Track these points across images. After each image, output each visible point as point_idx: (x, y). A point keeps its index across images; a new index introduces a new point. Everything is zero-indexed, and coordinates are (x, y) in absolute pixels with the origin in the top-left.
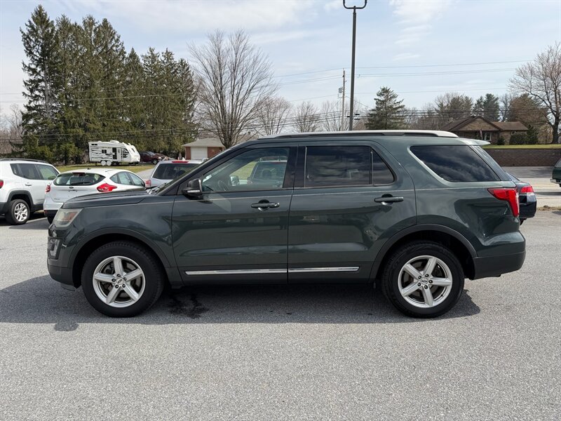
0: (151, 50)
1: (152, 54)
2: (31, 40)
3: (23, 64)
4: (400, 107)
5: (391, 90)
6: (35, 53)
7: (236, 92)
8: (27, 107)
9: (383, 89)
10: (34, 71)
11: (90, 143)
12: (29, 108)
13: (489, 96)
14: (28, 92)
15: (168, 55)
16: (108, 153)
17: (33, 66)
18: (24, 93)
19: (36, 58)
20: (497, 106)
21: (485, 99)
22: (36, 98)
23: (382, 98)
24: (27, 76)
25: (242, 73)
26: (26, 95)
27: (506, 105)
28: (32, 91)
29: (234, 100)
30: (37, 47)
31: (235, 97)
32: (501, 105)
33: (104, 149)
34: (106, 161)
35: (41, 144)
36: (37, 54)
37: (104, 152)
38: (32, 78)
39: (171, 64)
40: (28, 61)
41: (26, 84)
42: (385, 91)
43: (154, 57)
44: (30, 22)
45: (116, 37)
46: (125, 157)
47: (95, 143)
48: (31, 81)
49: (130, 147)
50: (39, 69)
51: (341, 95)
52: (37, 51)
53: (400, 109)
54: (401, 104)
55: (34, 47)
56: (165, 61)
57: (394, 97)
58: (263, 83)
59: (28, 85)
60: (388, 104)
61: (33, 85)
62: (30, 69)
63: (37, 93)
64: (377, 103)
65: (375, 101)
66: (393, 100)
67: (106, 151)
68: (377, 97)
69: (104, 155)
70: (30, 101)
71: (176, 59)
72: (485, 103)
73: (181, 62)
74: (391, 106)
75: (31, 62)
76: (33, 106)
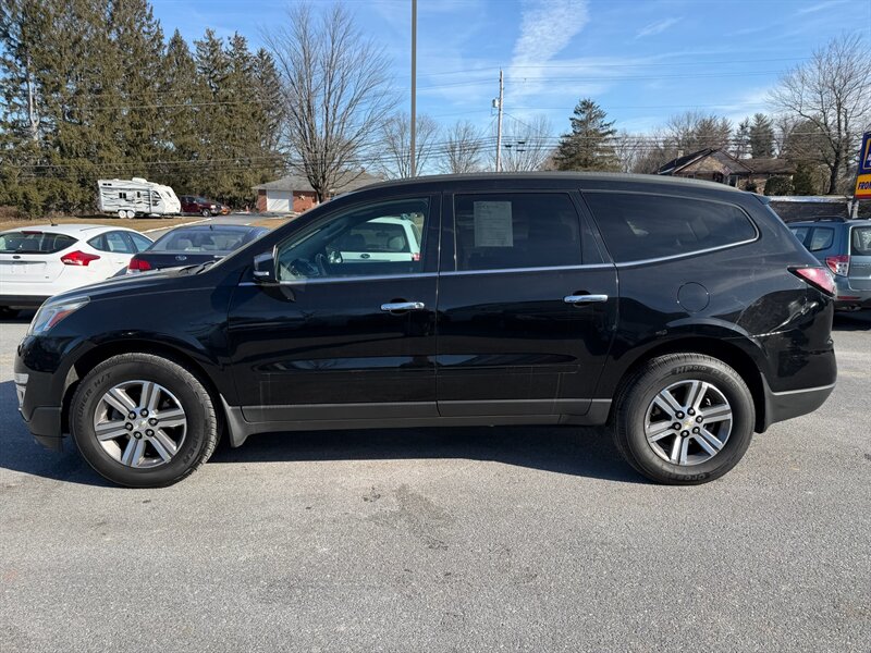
0: (210, 34)
1: (211, 39)
2: (5, 14)
4: (609, 132)
5: (596, 104)
6: (11, 36)
7: (332, 103)
8: (2, 122)
9: (584, 103)
10: (10, 65)
11: (100, 183)
12: (5, 125)
13: (759, 118)
15: (239, 43)
16: (128, 198)
17: (9, 58)
19: (12, 43)
20: (770, 133)
21: (752, 122)
22: (15, 108)
23: (581, 117)
25: (341, 71)
27: (784, 130)
28: (8, 97)
29: (330, 115)
30: (14, 25)
31: (331, 111)
32: (777, 131)
33: (122, 192)
34: (126, 211)
35: (23, 182)
36: (15, 37)
37: (123, 196)
38: (8, 76)
39: (243, 57)
42: (587, 106)
43: (214, 45)
45: (148, 12)
46: (155, 205)
47: (108, 182)
48: (6, 81)
49: (164, 190)
50: (18, 62)
52: (15, 33)
53: (610, 136)
54: (611, 129)
56: (234, 53)
57: (601, 115)
58: (379, 88)
59: (2, 87)
60: (591, 127)
61: (9, 88)
62: (4, 61)
63: (16, 100)
64: (574, 125)
65: (571, 122)
66: (599, 121)
67: (125, 195)
68: (574, 116)
69: (123, 202)
70: (6, 114)
71: (252, 50)
72: (752, 128)
73: (261, 55)
74: (596, 130)
75: (6, 50)
76: (9, 121)
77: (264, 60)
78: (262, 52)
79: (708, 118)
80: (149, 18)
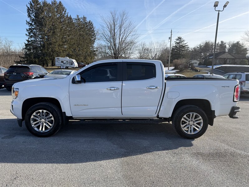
0: (78, 16)
1: (78, 18)
2: (30, 10)
3: (27, 21)
4: (186, 46)
5: (182, 38)
6: (32, 16)
7: (121, 37)
9: (179, 37)
10: (31, 24)
11: (56, 58)
12: (28, 41)
13: (222, 42)
14: (28, 34)
15: (84, 18)
16: (64, 62)
17: (31, 22)
18: (26, 34)
19: (32, 18)
20: (225, 46)
21: (220, 43)
22: (31, 37)
23: (178, 41)
24: (28, 27)
27: (229, 46)
29: (120, 41)
30: (33, 13)
32: (227, 46)
34: (63, 66)
38: (30, 27)
39: (86, 23)
40: (29, 20)
41: (27, 30)
42: (180, 38)
43: (79, 19)
44: (30, 2)
46: (72, 65)
47: (58, 58)
48: (30, 29)
49: (74, 61)
50: (33, 23)
51: (170, 40)
52: (33, 15)
53: (186, 47)
54: (186, 45)
56: (83, 21)
57: (183, 41)
58: (132, 34)
59: (28, 31)
61: (30, 31)
62: (29, 23)
63: (32, 34)
64: (176, 44)
66: (183, 42)
67: (63, 62)
68: (176, 41)
69: (62, 64)
70: (29, 38)
71: (88, 20)
72: (220, 45)
74: (182, 45)
75: (30, 20)
76: (30, 40)
77: (90, 23)
78: (90, 21)
80: (65, 11)
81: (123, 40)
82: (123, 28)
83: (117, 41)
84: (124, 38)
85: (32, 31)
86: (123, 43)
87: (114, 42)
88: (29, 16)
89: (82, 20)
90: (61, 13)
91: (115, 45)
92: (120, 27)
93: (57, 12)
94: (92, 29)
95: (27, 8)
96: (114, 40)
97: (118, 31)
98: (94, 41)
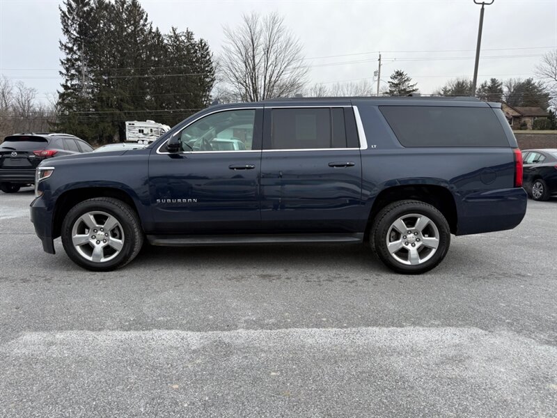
0: (174, 30)
1: (175, 33)
2: (68, 18)
3: (60, 42)
4: (413, 90)
5: (404, 73)
6: (72, 32)
8: (63, 86)
9: (397, 72)
10: (71, 50)
11: (127, 123)
12: (66, 87)
13: (493, 81)
14: (64, 71)
15: (189, 35)
16: (145, 132)
17: (70, 45)
18: (61, 73)
19: (72, 36)
20: (501, 91)
21: (489, 84)
22: (72, 77)
23: (396, 81)
24: (64, 56)
25: (274, 54)
26: (63, 74)
27: (510, 89)
28: (68, 70)
29: (267, 81)
30: (75, 25)
32: (505, 90)
33: (141, 129)
34: (143, 141)
35: (80, 123)
36: (75, 33)
37: (141, 131)
38: (69, 57)
39: (191, 44)
40: (65, 39)
41: (62, 62)
42: (399, 74)
43: (177, 37)
47: (131, 122)
48: (68, 60)
49: (165, 127)
50: (75, 48)
51: (376, 78)
52: (75, 30)
53: (414, 92)
54: (414, 88)
55: (71, 25)
56: (185, 41)
57: (408, 80)
58: (294, 65)
59: (65, 64)
60: (402, 88)
61: (69, 64)
62: (66, 47)
63: (73, 72)
64: (390, 86)
65: (389, 84)
66: (407, 83)
67: (143, 131)
68: (391, 80)
69: (141, 135)
70: (67, 80)
71: (196, 39)
72: (489, 87)
73: (201, 43)
74: (405, 89)
75: (68, 41)
76: (69, 85)
77: (203, 46)
78: (201, 41)
79: (461, 81)
80: (146, 20)
81: (273, 79)
82: (272, 54)
83: (261, 83)
84: (275, 74)
85: (73, 65)
86: (273, 86)
87: (254, 84)
88: (67, 31)
89: (183, 38)
90: (136, 24)
91: (255, 91)
92: (267, 51)
93: (128, 21)
94: (205, 57)
95: (61, 12)
96: (254, 79)
97: (263, 60)
98: (211, 86)
